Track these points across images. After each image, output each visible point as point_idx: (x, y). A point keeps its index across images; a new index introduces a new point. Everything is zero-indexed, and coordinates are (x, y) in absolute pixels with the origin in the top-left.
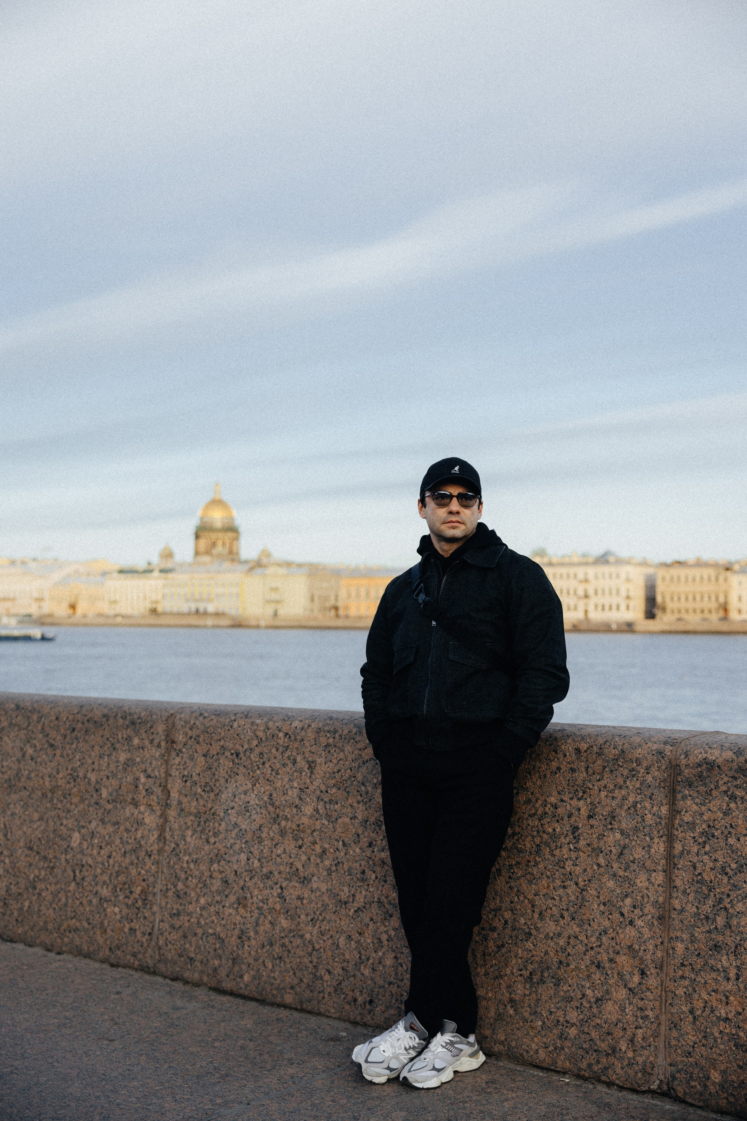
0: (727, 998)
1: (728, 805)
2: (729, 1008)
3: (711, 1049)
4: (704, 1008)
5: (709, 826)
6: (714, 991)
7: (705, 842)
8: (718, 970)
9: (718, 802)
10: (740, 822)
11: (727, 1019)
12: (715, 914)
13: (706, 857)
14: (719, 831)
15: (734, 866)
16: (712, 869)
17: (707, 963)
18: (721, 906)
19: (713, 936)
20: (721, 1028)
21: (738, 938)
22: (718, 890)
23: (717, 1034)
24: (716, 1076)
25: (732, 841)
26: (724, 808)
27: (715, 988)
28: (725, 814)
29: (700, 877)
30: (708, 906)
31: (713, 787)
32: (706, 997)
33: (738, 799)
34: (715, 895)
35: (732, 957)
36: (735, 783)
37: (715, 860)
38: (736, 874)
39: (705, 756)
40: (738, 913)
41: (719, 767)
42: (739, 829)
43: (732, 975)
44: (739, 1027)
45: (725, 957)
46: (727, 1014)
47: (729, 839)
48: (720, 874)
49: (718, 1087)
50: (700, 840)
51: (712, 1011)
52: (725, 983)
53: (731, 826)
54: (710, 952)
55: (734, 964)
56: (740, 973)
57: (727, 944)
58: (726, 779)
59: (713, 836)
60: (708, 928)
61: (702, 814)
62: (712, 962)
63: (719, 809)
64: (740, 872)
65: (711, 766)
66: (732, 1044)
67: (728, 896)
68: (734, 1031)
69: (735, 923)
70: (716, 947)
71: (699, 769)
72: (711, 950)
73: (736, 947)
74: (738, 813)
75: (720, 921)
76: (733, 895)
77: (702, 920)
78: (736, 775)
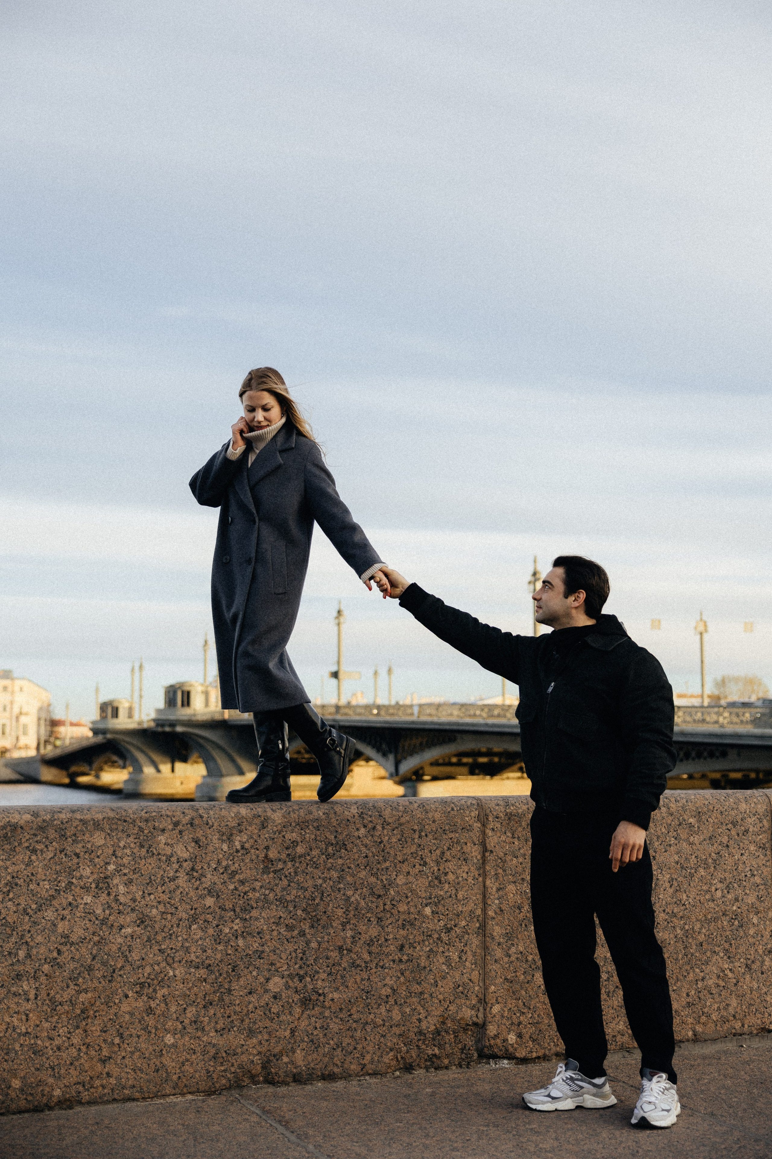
0: (27, 1015)
1: (30, 858)
2: (29, 1023)
3: (13, 1061)
4: (7, 1029)
5: (13, 877)
6: (15, 1013)
7: (9, 891)
8: (20, 994)
9: (22, 856)
10: (40, 870)
11: (27, 1033)
12: (17, 949)
13: (10, 903)
14: (22, 880)
15: (34, 906)
16: (15, 912)
17: (10, 991)
18: (23, 941)
19: (16, 967)
20: (22, 1042)
21: (37, 965)
22: (20, 929)
23: (17, 1048)
24: (16, 1083)
25: (32, 887)
26: (27, 860)
27: (16, 1010)
28: (27, 865)
29: (4, 921)
30: (11, 943)
31: (17, 844)
32: (7, 1019)
33: (38, 851)
34: (18, 933)
35: (32, 981)
36: (36, 839)
37: (18, 904)
38: (36, 913)
39: (8, 820)
40: (38, 944)
41: (22, 828)
42: (39, 876)
43: (32, 996)
44: (37, 1037)
45: (26, 983)
46: (27, 1029)
47: (31, 885)
48: (22, 915)
49: (18, 1093)
50: (5, 890)
51: (14, 1031)
52: (25, 1004)
53: (32, 874)
54: (13, 982)
55: (34, 987)
56: (38, 993)
57: (27, 972)
58: (28, 837)
59: (16, 885)
60: (10, 962)
61: (7, 868)
62: (14, 989)
63: (22, 862)
64: (40, 911)
65: (15, 827)
66: (30, 1053)
67: (29, 931)
68: (32, 1042)
69: (35, 953)
70: (19, 976)
71: (5, 831)
72: (13, 980)
73: (35, 972)
74: (38, 863)
75: (22, 954)
76: (33, 930)
77: (5, 956)
78: (36, 832)
